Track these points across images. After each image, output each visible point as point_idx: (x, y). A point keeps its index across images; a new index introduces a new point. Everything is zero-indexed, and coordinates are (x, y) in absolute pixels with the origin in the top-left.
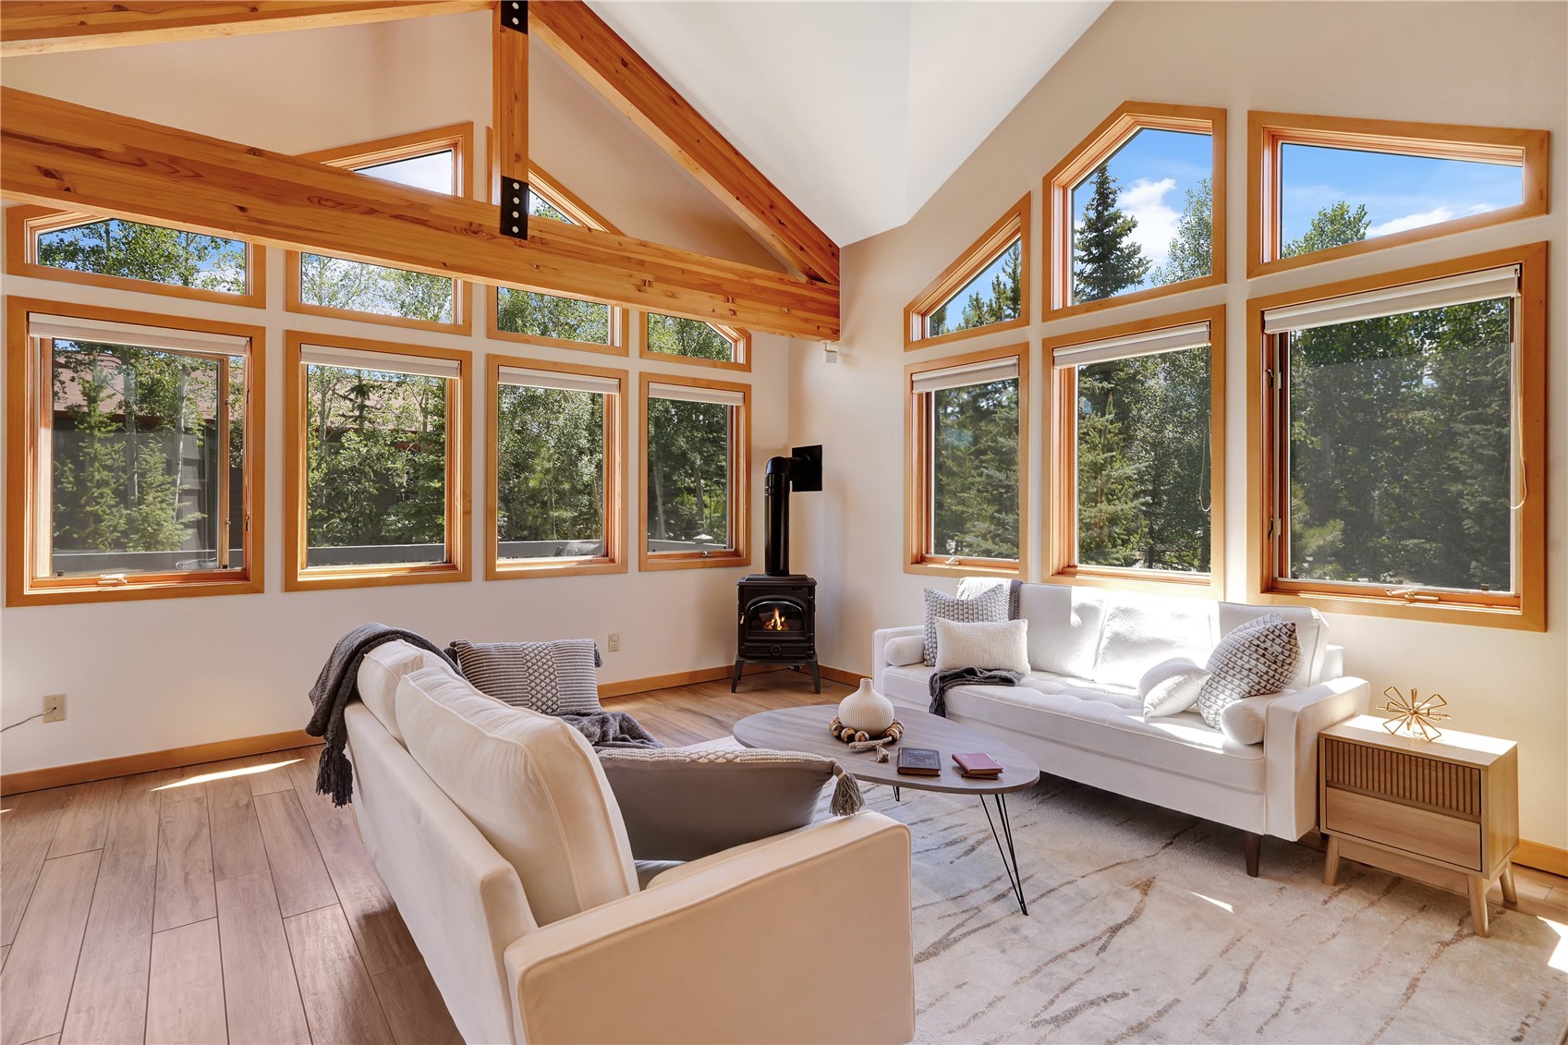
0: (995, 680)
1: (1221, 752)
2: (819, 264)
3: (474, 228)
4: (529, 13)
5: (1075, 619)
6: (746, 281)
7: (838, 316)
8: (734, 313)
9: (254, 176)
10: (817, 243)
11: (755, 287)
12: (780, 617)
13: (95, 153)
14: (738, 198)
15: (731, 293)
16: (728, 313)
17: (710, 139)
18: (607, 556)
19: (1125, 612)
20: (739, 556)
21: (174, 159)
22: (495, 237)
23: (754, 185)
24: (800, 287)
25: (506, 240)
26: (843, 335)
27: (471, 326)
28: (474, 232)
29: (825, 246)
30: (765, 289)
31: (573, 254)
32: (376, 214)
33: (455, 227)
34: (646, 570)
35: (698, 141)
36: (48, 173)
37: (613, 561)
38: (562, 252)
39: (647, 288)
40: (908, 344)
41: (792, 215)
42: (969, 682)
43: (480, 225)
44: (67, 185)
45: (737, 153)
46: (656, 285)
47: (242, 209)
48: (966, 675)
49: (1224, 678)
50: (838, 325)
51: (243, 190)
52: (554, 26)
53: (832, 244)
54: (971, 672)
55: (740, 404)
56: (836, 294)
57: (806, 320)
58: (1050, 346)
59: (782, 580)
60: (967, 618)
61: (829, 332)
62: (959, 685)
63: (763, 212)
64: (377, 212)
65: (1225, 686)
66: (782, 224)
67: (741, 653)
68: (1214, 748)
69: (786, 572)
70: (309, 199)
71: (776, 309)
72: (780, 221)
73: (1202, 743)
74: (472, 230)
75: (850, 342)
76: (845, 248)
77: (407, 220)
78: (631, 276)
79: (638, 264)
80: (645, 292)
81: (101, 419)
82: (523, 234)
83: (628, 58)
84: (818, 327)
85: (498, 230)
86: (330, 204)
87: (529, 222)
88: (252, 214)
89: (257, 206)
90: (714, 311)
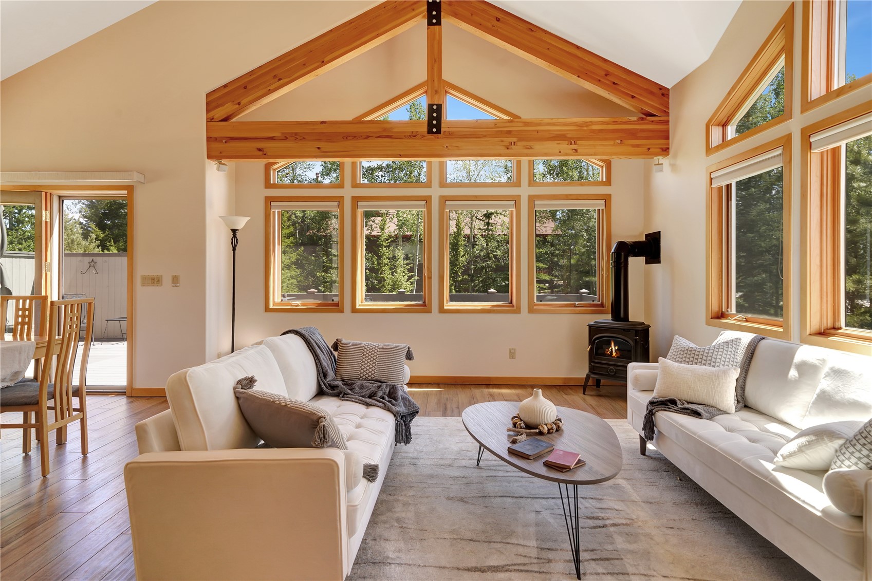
0: (688, 411)
1: (819, 514)
2: (651, 104)
3: (414, 134)
4: (442, 14)
5: (793, 373)
6: (585, 128)
7: (668, 138)
8: (576, 150)
9: (323, 133)
10: (646, 90)
11: (593, 131)
12: (615, 347)
13: (272, 138)
14: (578, 77)
15: (571, 138)
16: (571, 152)
17: (557, 45)
18: (511, 303)
19: (837, 373)
20: (603, 307)
21: (296, 134)
22: (425, 136)
23: (592, 64)
24: (631, 124)
25: (431, 136)
26: (671, 151)
27: (431, 182)
28: (414, 136)
29: (655, 90)
30: (601, 131)
31: (467, 136)
32: (370, 138)
33: (405, 136)
34: (533, 313)
35: (548, 49)
36: (260, 150)
37: (513, 306)
38: (461, 136)
39: (513, 146)
40: (709, 150)
41: (624, 76)
42: (669, 410)
43: (417, 132)
44: (265, 153)
45: (578, 47)
46: (519, 143)
47: (319, 148)
48: (668, 403)
49: (854, 446)
50: (668, 144)
51: (319, 140)
52: (456, 15)
53: (661, 88)
54: (673, 402)
55: (604, 208)
56: (667, 122)
57: (638, 146)
58: (807, 133)
59: (620, 324)
60: (684, 361)
61: (659, 150)
62: (662, 410)
63: (599, 80)
64: (370, 136)
65: (852, 453)
66: (616, 84)
67: (590, 370)
68: (814, 507)
69: (626, 318)
70: (343, 138)
71: (612, 142)
72: (614, 83)
73: (806, 501)
74: (413, 135)
75: (675, 157)
76: (672, 88)
77: (383, 137)
78: (502, 141)
79: (506, 133)
80: (512, 149)
81: (386, 237)
82: (439, 132)
83: (500, 15)
84: (649, 149)
85: (426, 132)
86: (351, 138)
87: (442, 124)
88: (322, 149)
89: (325, 146)
90: (560, 152)
